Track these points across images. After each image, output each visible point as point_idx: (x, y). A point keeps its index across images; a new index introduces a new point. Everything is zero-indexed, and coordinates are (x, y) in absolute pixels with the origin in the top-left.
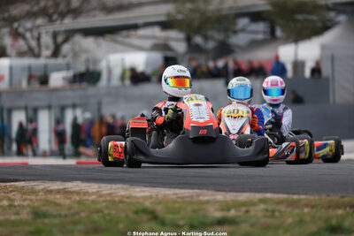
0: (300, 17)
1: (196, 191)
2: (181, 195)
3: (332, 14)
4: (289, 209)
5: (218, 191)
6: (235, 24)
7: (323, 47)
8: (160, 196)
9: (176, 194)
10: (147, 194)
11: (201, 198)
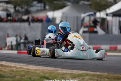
0: (55, 2)
1: (54, 68)
2: (49, 70)
3: (65, 2)
4: (99, 79)
5: (62, 68)
6: (32, 3)
7: (63, 13)
8: (41, 70)
9: (47, 69)
10: (35, 68)
11: (58, 71)
